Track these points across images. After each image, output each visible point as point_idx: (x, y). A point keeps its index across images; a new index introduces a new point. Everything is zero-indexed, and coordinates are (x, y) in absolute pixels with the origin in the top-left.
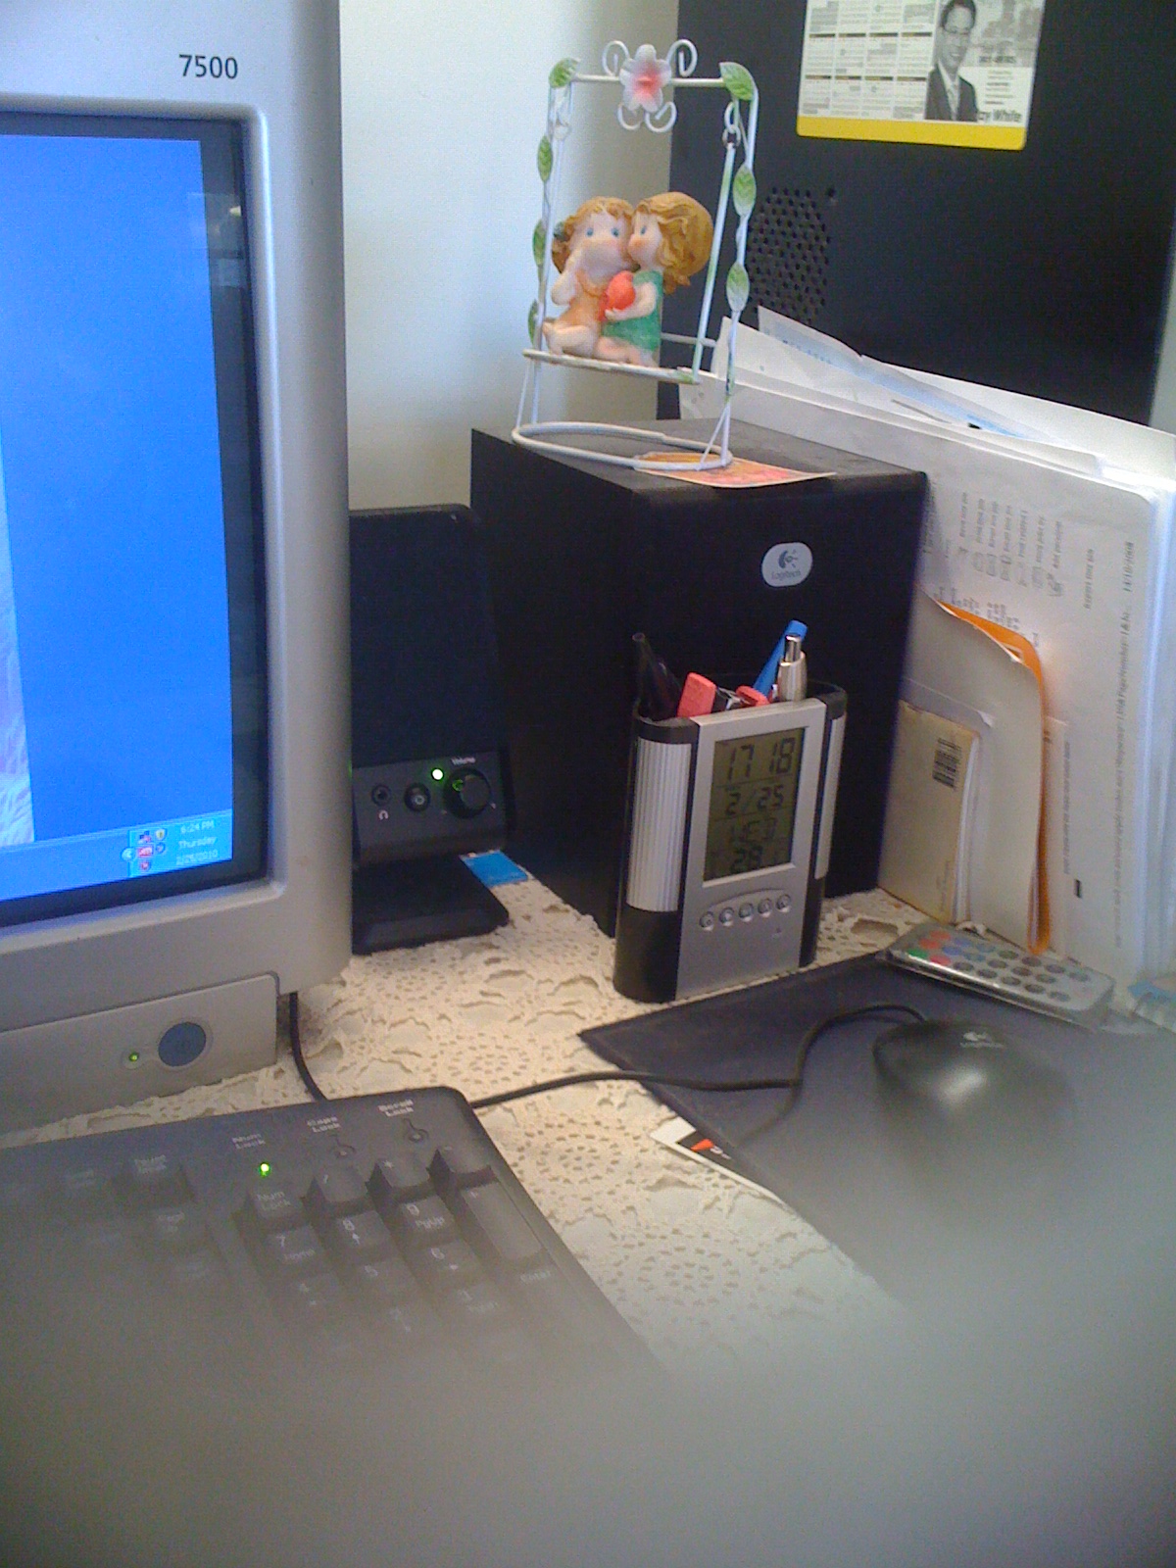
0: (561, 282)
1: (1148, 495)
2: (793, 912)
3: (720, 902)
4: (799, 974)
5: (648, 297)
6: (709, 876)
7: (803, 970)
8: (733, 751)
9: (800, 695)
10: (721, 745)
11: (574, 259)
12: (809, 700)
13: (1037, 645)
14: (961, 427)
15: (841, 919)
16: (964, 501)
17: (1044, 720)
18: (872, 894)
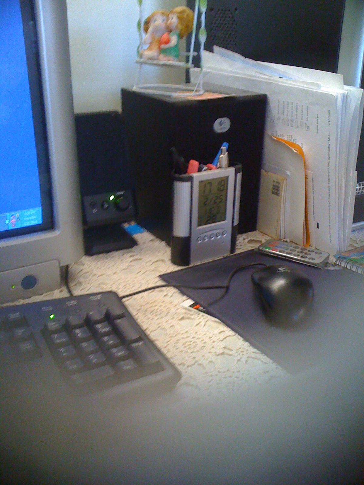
0: (146, 37)
1: (334, 94)
2: (228, 236)
3: (204, 233)
4: (229, 256)
5: (174, 40)
6: (199, 225)
7: (231, 255)
8: (205, 185)
9: (227, 166)
10: (201, 182)
11: (150, 29)
12: (230, 167)
13: (302, 147)
14: (277, 78)
15: (244, 240)
16: (279, 102)
17: (305, 171)
18: (254, 232)
